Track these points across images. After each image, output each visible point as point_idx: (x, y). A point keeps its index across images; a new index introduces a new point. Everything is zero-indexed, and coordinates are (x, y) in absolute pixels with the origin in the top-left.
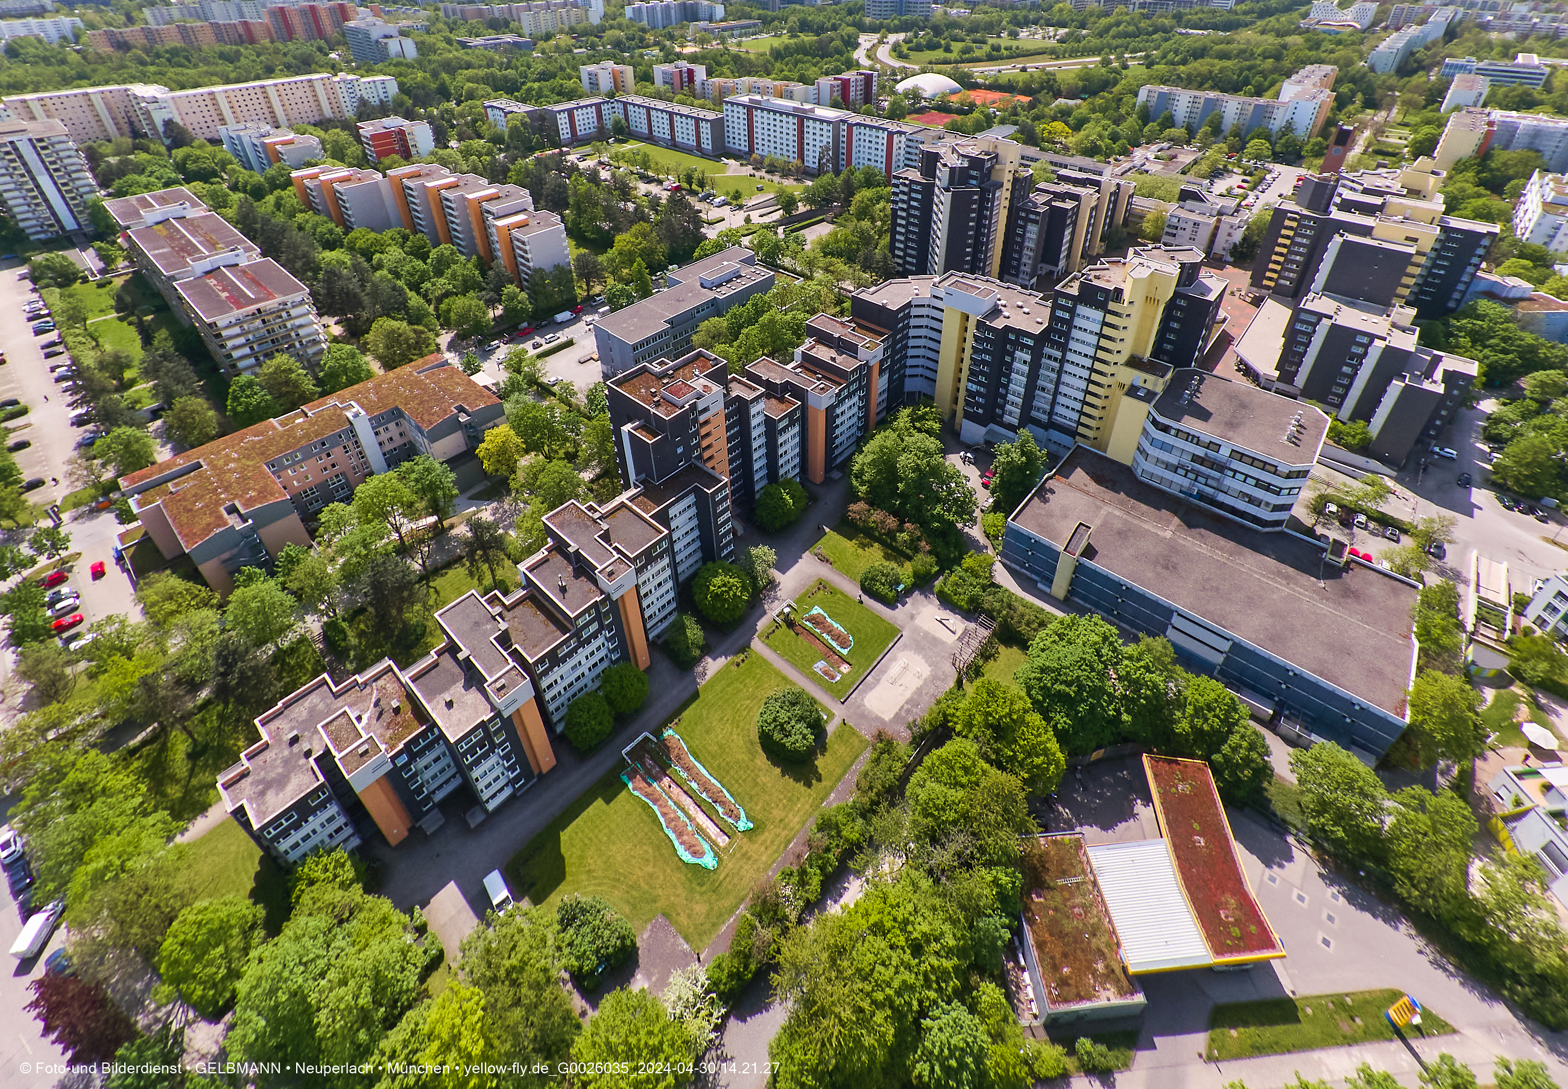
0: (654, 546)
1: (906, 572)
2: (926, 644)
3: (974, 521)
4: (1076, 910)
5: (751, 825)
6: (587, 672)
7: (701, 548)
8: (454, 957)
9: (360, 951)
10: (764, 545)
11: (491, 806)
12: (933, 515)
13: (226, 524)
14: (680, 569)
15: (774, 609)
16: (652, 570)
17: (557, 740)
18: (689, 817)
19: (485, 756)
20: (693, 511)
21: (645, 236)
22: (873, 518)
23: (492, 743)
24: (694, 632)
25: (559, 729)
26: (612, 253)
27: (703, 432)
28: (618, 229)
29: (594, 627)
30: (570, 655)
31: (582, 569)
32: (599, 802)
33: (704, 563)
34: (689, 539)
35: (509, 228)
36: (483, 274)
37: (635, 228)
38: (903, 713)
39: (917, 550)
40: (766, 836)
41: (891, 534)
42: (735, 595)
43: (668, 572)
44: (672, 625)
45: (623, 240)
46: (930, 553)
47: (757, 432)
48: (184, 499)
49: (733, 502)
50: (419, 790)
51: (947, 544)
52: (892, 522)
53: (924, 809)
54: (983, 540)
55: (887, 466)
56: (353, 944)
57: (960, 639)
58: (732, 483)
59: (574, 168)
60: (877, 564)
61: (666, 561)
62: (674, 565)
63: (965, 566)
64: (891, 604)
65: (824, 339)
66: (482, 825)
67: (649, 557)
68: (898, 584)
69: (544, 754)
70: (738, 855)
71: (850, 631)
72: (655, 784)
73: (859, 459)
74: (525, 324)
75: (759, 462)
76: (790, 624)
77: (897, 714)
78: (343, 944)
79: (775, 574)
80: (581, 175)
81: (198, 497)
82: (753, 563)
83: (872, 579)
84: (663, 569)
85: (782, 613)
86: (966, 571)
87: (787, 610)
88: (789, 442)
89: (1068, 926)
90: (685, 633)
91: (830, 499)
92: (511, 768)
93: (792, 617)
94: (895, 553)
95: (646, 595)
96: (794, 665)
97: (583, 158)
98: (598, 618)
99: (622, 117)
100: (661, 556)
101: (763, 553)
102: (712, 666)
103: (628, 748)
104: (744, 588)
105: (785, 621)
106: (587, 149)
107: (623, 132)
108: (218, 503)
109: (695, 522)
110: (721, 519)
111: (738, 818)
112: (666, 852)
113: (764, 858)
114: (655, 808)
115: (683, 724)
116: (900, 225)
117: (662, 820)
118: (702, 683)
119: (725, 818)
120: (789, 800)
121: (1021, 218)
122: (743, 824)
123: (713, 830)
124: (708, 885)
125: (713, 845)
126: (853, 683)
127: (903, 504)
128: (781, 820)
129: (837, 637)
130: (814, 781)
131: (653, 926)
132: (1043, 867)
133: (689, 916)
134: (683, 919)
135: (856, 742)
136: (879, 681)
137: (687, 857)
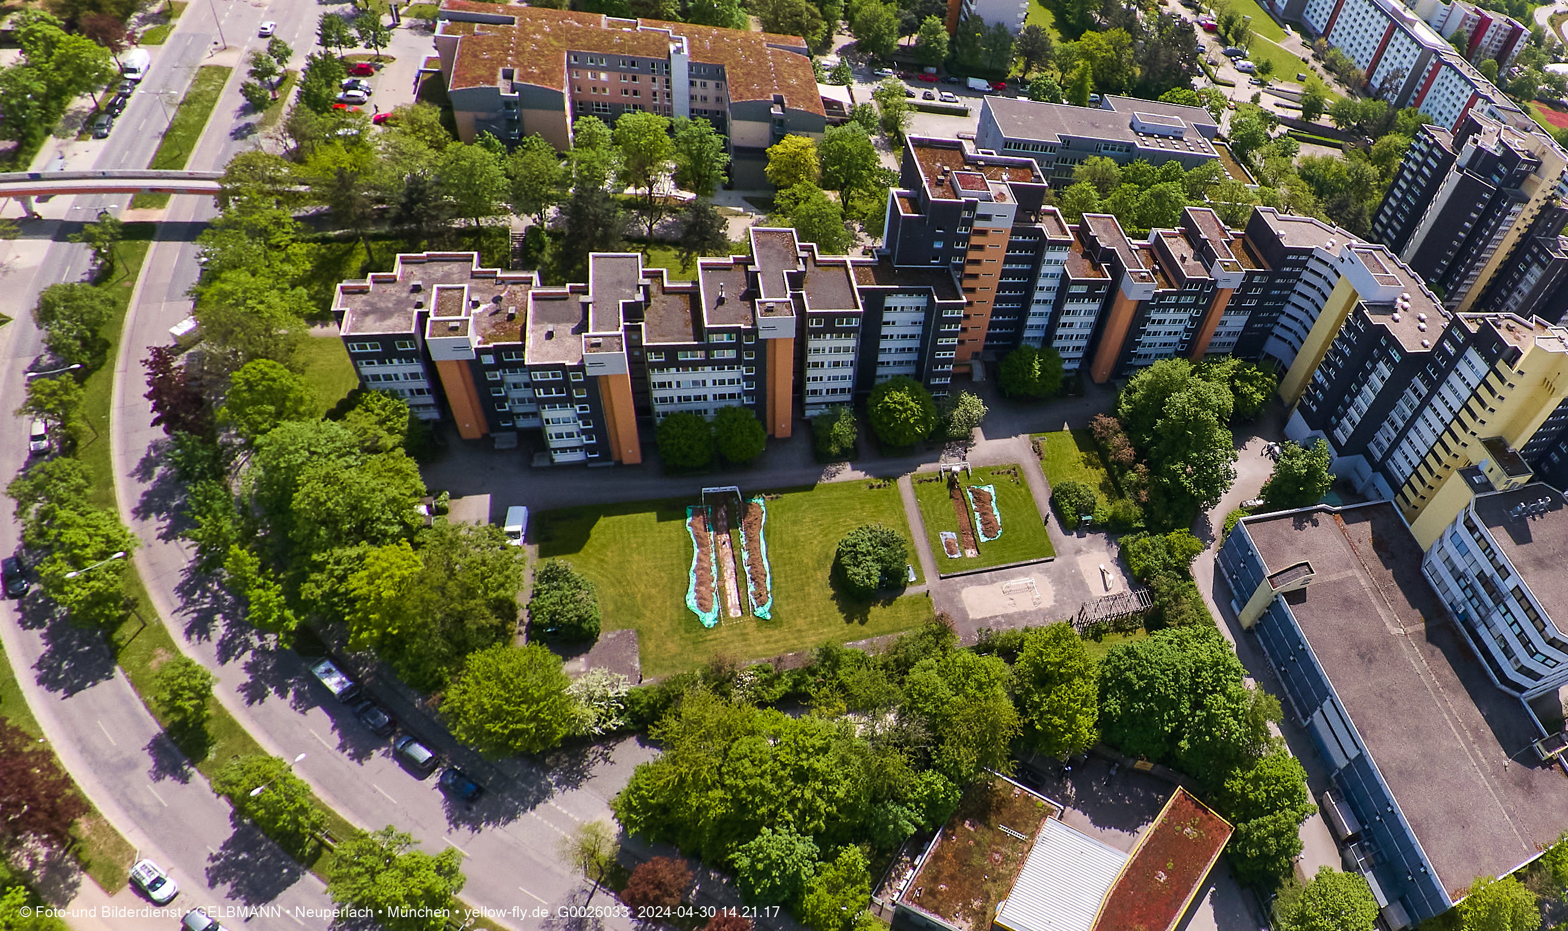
1: (1107, 509)
2: (1069, 581)
4: (997, 856)
5: (768, 618)
10: (981, 398)
11: (558, 459)
13: (494, 83)
14: (882, 371)
15: (948, 463)
18: (721, 577)
22: (1113, 440)
24: (843, 429)
32: (653, 515)
38: (991, 622)
40: (776, 634)
41: (1123, 468)
42: (909, 420)
46: (1143, 505)
48: (478, 44)
50: (500, 402)
52: (1128, 454)
57: (1107, 598)
60: (1087, 486)
63: (1168, 537)
66: (543, 469)
68: (1088, 514)
70: (738, 631)
71: (1005, 526)
72: (711, 533)
73: (1141, 375)
74: (933, 70)
76: (952, 484)
79: (979, 435)
81: (491, 49)
82: (956, 407)
83: (1064, 493)
85: (952, 470)
86: (1163, 542)
87: (957, 470)
88: (1080, 316)
89: (976, 860)
93: (959, 479)
94: (1113, 486)
96: (924, 519)
101: (973, 404)
102: (847, 473)
103: (711, 490)
105: (949, 478)
108: (500, 63)
111: (762, 604)
112: (677, 588)
113: (758, 648)
114: (696, 551)
115: (778, 503)
116: (1400, 188)
117: (694, 563)
118: (825, 480)
119: (751, 597)
120: (820, 621)
121: (1532, 254)
122: (762, 611)
123: (733, 599)
124: (693, 635)
125: (722, 610)
126: (967, 568)
127: (1150, 443)
128: (799, 631)
129: (987, 523)
130: (856, 621)
131: (622, 634)
133: (657, 647)
134: (651, 644)
135: (924, 617)
136: (993, 582)
137: (693, 605)
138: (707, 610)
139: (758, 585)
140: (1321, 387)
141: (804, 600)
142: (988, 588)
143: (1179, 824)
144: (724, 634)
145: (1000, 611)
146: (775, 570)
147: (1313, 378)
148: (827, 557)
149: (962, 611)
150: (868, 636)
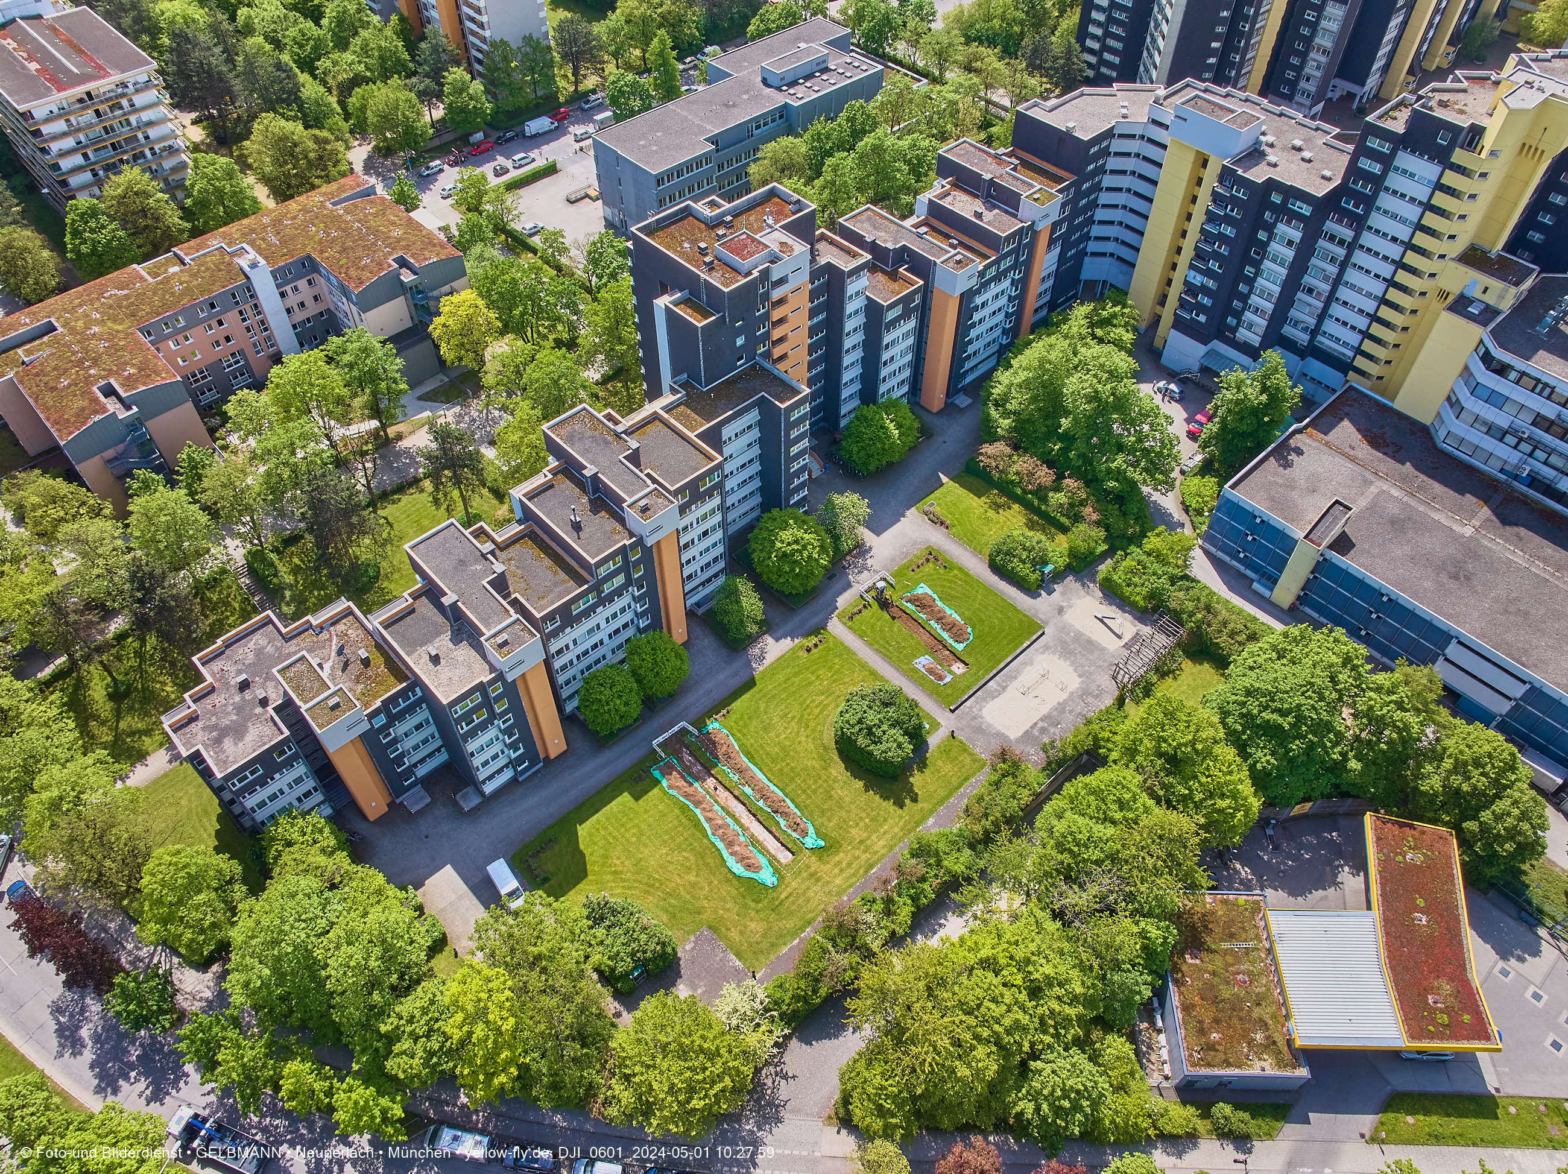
0: (701, 478)
1: (1058, 548)
2: (1076, 648)
3: (1170, 485)
4: (1242, 977)
5: (822, 843)
7: (762, 488)
8: (462, 938)
10: (853, 492)
11: (489, 788)
12: (1109, 471)
14: (730, 516)
15: (861, 582)
16: (697, 511)
18: (742, 826)
19: (483, 727)
20: (755, 433)
22: (1016, 468)
23: (491, 711)
24: (751, 602)
25: (571, 707)
27: (776, 315)
29: (619, 580)
30: (586, 614)
32: (626, 797)
33: (766, 511)
34: (746, 474)
38: (1036, 733)
39: (1077, 518)
40: (841, 857)
41: (1041, 493)
42: (810, 556)
43: (717, 519)
44: (721, 590)
46: (1098, 523)
47: (853, 324)
50: (398, 761)
51: (1124, 514)
52: (1045, 475)
53: (1059, 843)
54: (1178, 515)
55: (1047, 390)
57: (1127, 646)
60: (1016, 533)
61: (716, 501)
62: (724, 509)
63: (1148, 547)
64: (1031, 590)
65: (967, 180)
67: (695, 493)
68: (1045, 563)
69: (554, 740)
70: (805, 875)
71: (969, 621)
72: (696, 785)
73: (1004, 377)
76: (884, 604)
77: (1026, 733)
79: (867, 535)
82: (836, 516)
83: (1007, 554)
84: (711, 512)
85: (873, 588)
86: (1149, 555)
87: (881, 584)
88: (899, 344)
89: (1226, 992)
90: (738, 602)
91: (953, 434)
92: (513, 746)
93: (888, 594)
94: (1044, 521)
95: (687, 545)
96: (887, 658)
98: (625, 569)
101: (850, 503)
102: (774, 649)
103: (660, 739)
104: (823, 549)
105: (875, 598)
109: (756, 450)
110: (794, 450)
111: (804, 833)
112: (710, 860)
113: (837, 881)
114: (698, 811)
115: (736, 719)
117: (706, 826)
118: (759, 669)
119: (789, 831)
120: (874, 819)
122: (811, 841)
123: (772, 844)
124: (766, 902)
125: (772, 860)
126: (969, 688)
127: (1065, 451)
128: (861, 842)
129: (950, 627)
130: (907, 801)
131: (698, 939)
132: (1206, 927)
133: (742, 933)
134: (734, 934)
135: (968, 761)
136: (1005, 688)
137: (739, 869)
138: (758, 868)
139: (785, 815)
141: (841, 807)
142: (1005, 697)
143: (1397, 854)
144: (794, 884)
145: (1035, 717)
146: (787, 790)
147: (1186, 282)
148: (826, 749)
149: (999, 735)
150: (931, 812)
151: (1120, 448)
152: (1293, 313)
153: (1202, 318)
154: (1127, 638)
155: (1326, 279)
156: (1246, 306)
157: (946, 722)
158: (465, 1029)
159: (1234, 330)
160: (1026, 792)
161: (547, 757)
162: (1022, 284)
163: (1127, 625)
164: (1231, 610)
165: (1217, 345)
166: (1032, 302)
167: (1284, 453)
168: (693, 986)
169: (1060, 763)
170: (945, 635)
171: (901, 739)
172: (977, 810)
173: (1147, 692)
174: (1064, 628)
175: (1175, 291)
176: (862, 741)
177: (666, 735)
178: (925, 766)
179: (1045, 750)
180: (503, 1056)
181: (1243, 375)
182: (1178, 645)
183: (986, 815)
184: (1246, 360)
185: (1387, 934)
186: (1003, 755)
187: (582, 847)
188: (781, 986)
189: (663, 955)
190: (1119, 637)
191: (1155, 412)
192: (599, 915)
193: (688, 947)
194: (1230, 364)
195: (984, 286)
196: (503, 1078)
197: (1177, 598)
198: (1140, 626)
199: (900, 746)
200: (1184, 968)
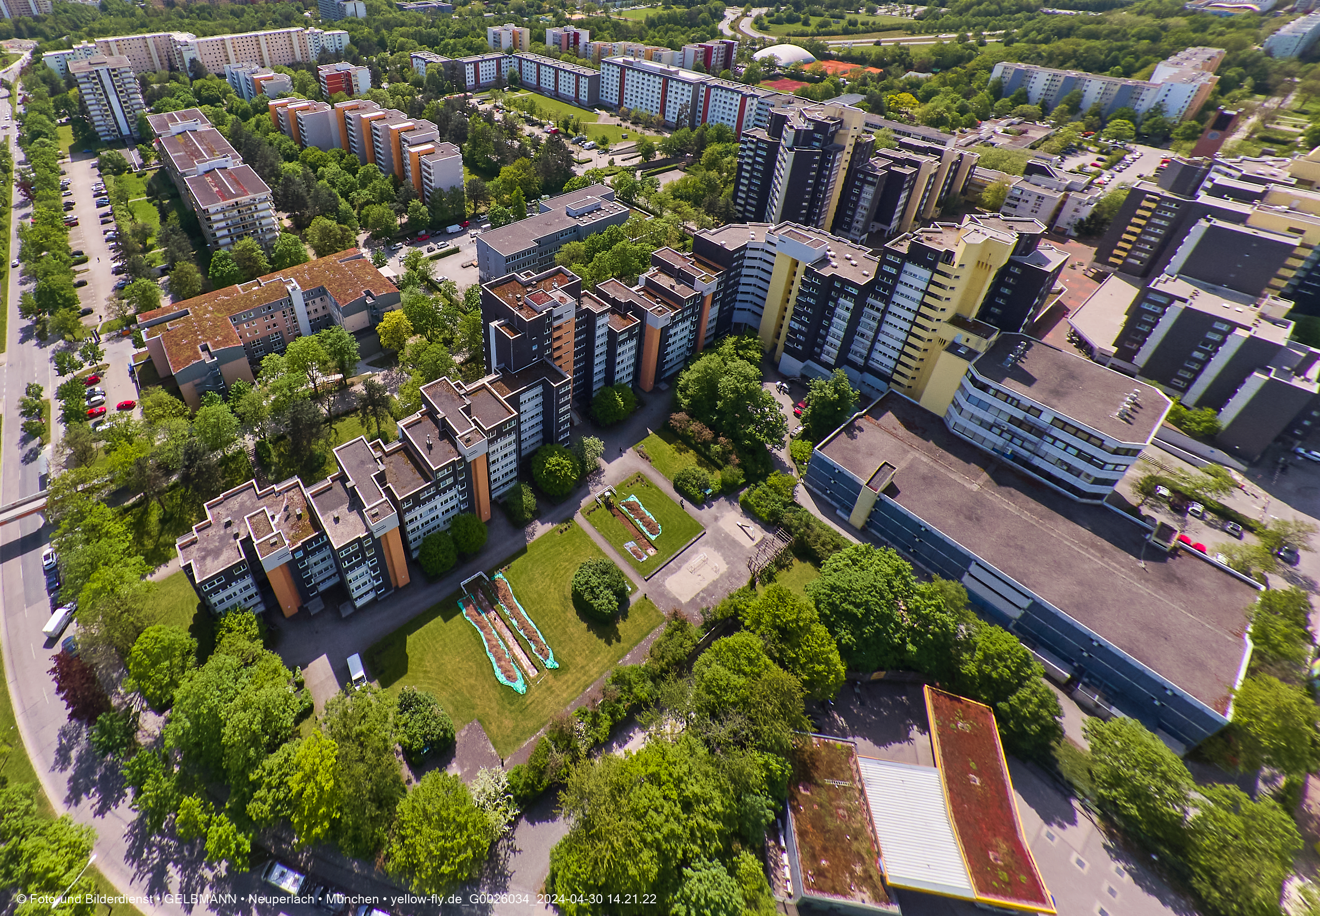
0: (504, 423)
1: (715, 479)
2: (725, 544)
3: (783, 444)
4: (841, 812)
5: (557, 666)
6: (440, 515)
7: (542, 431)
8: (320, 712)
9: (257, 689)
10: (595, 436)
11: (359, 604)
12: (745, 434)
13: (200, 358)
14: (523, 446)
15: (597, 491)
16: (501, 442)
17: (411, 563)
18: (508, 647)
19: (358, 564)
20: (540, 400)
21: (525, 169)
22: (691, 428)
23: (364, 555)
24: (529, 499)
25: (415, 555)
26: (497, 180)
27: (556, 335)
28: (504, 162)
29: (450, 481)
30: (429, 499)
31: (446, 433)
32: (439, 619)
33: (544, 444)
34: (534, 422)
35: (419, 154)
36: (396, 190)
37: (518, 162)
38: (699, 600)
39: (727, 462)
40: (569, 677)
41: (706, 445)
42: (566, 474)
43: (514, 447)
44: (512, 490)
45: (507, 171)
46: (739, 466)
47: (600, 341)
48: (175, 336)
49: (573, 397)
50: (309, 580)
51: (756, 461)
52: (708, 434)
53: (707, 686)
54: (789, 463)
55: (709, 384)
56: (253, 683)
57: (757, 546)
58: (575, 380)
59: (474, 110)
60: (690, 468)
61: (513, 437)
62: (519, 441)
63: (769, 482)
64: (699, 504)
65: (666, 269)
66: (350, 617)
67: (499, 432)
68: (707, 488)
69: (402, 574)
70: (544, 687)
71: (660, 521)
72: (484, 615)
73: (686, 375)
74: (423, 232)
75: (599, 367)
76: (609, 506)
77: (693, 600)
78: (246, 681)
79: (601, 462)
80: (479, 115)
81: (183, 335)
82: (584, 450)
83: (684, 480)
84: (510, 444)
85: (603, 495)
86: (770, 487)
87: (608, 494)
88: (626, 353)
90: (521, 498)
91: (657, 406)
92: (376, 578)
93: (611, 500)
94: (707, 460)
95: (494, 462)
96: (608, 541)
97: (482, 102)
98: (454, 474)
99: (517, 69)
100: (509, 433)
101: (593, 443)
102: (540, 529)
103: (466, 582)
104: (574, 470)
105: (605, 503)
106: (486, 95)
107: (516, 83)
108: (196, 342)
109: (540, 409)
110: (562, 410)
111: (546, 657)
112: (485, 670)
113: (565, 695)
114: (482, 634)
115: (512, 571)
116: (744, 177)
117: (486, 644)
118: (531, 541)
119: (538, 655)
120: (591, 652)
121: (859, 180)
122: (551, 663)
123: (526, 663)
124: (516, 705)
125: (525, 674)
126: (657, 565)
127: (719, 420)
128: (582, 667)
129: (648, 524)
130: (614, 641)
131: (470, 728)
132: (814, 764)
133: (499, 727)
134: (493, 727)
135: (654, 616)
136: (680, 568)
137: (502, 679)
138: (514, 680)
139: (535, 642)
140: (800, 331)
141: (571, 640)
142: (679, 574)
143: (951, 722)
144: (536, 694)
145: (698, 589)
146: (539, 625)
147: (790, 327)
148: (566, 598)
149: (675, 600)
150: (629, 650)
151: (752, 421)
152: (853, 347)
153: (800, 347)
154: (757, 540)
155: (871, 329)
156: (825, 342)
157: (642, 587)
158: (302, 785)
159: (820, 355)
160: (690, 643)
161: (397, 587)
162: (697, 324)
163: (757, 532)
164: (823, 527)
165: (809, 362)
166: (703, 334)
167: (851, 430)
168: (462, 766)
169: (713, 623)
170: (645, 529)
171: (611, 598)
172: (657, 653)
173: (771, 578)
174: (719, 530)
175: (784, 331)
176: (587, 596)
177: (469, 579)
178: (627, 616)
179: (702, 613)
180: (321, 811)
181: (824, 382)
182: (790, 547)
183: (663, 657)
184: (826, 372)
185: (950, 790)
186: (675, 615)
187: (407, 651)
188: (518, 774)
189: (445, 738)
190: (753, 539)
191: (772, 401)
192: (407, 704)
193: (463, 734)
194: (816, 374)
195: (675, 324)
196: (318, 830)
197: (788, 517)
198: (766, 533)
199: (610, 602)
200: (799, 798)
